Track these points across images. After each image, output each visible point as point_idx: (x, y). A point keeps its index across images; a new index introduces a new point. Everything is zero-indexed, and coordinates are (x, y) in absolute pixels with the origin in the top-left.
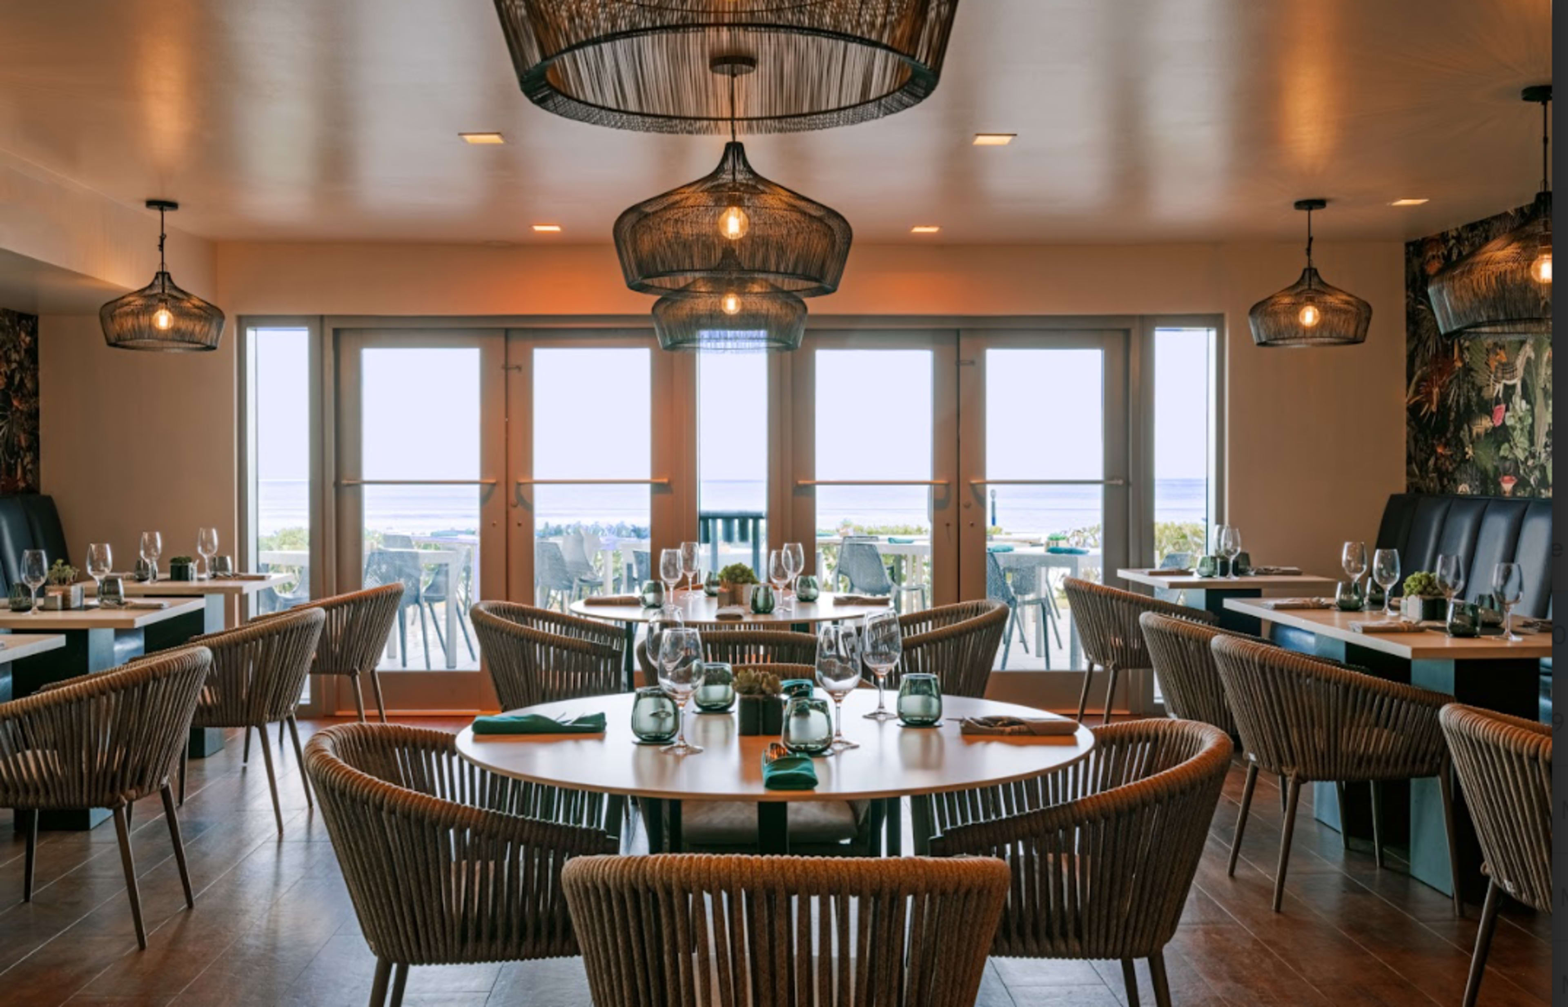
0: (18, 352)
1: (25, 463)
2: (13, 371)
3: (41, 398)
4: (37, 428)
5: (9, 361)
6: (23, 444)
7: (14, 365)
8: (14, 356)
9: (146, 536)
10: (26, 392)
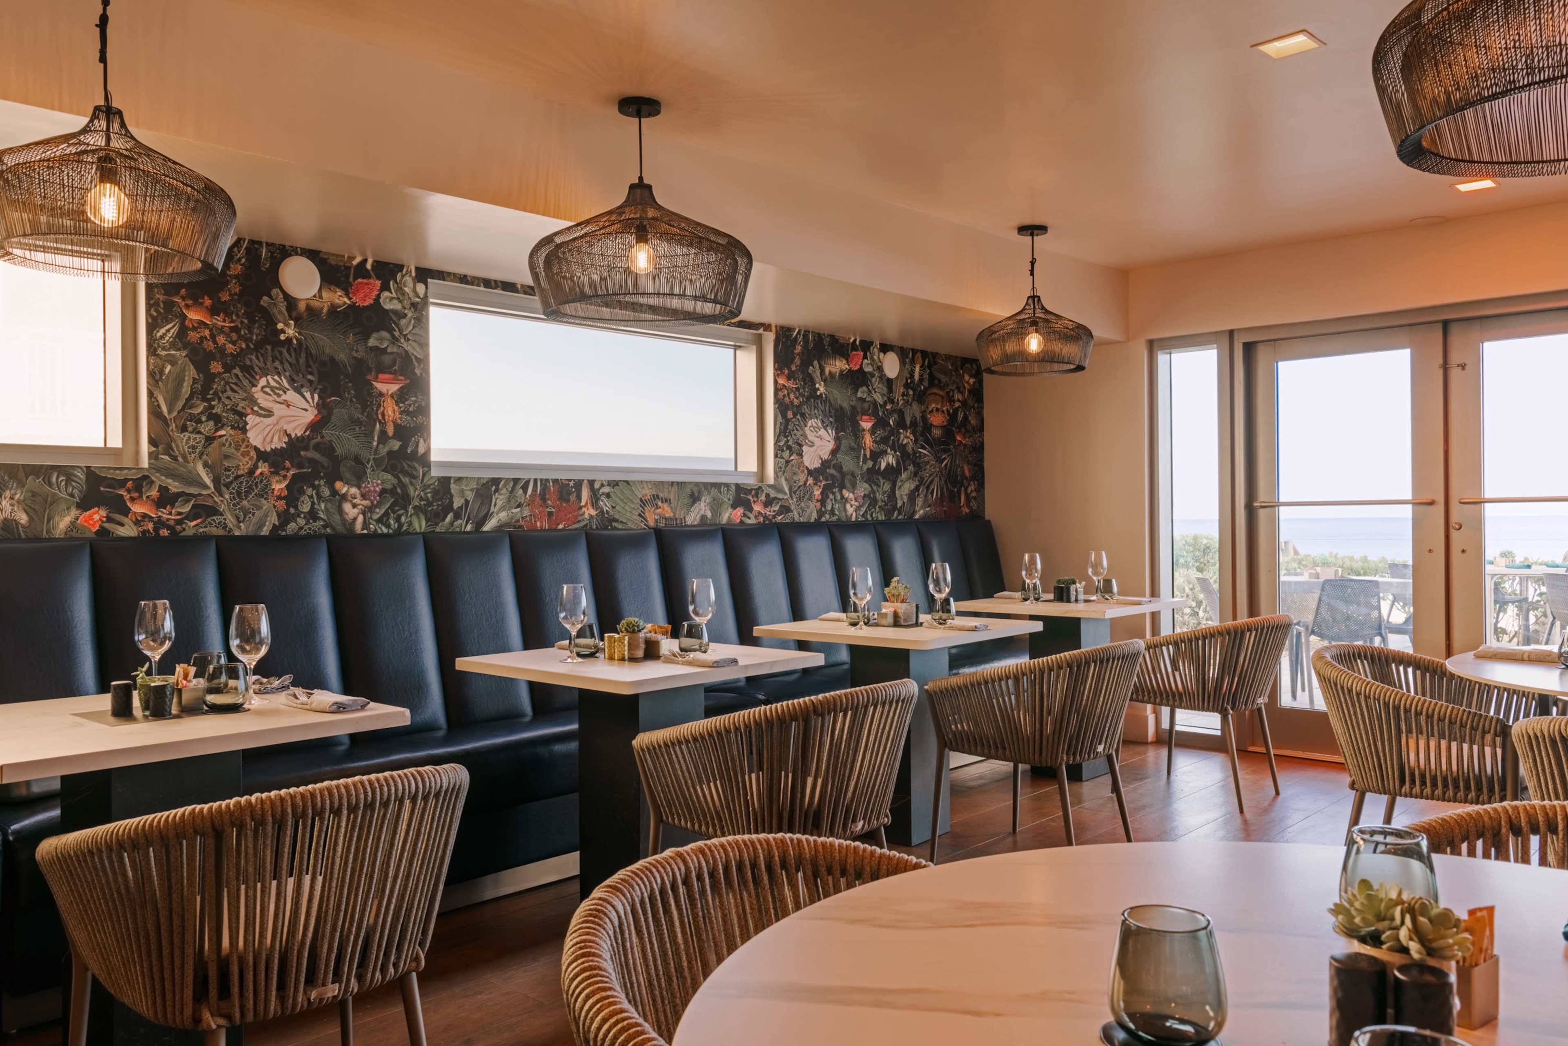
0: (962, 393)
1: (969, 491)
2: (956, 411)
3: (985, 433)
4: (982, 460)
5: (951, 401)
6: (967, 473)
7: (957, 404)
8: (957, 396)
9: (1027, 556)
10: (969, 428)
